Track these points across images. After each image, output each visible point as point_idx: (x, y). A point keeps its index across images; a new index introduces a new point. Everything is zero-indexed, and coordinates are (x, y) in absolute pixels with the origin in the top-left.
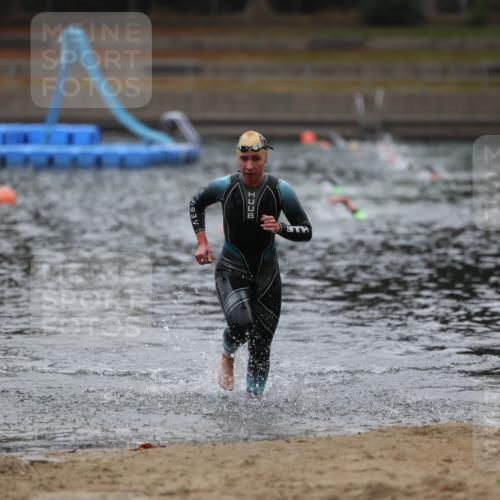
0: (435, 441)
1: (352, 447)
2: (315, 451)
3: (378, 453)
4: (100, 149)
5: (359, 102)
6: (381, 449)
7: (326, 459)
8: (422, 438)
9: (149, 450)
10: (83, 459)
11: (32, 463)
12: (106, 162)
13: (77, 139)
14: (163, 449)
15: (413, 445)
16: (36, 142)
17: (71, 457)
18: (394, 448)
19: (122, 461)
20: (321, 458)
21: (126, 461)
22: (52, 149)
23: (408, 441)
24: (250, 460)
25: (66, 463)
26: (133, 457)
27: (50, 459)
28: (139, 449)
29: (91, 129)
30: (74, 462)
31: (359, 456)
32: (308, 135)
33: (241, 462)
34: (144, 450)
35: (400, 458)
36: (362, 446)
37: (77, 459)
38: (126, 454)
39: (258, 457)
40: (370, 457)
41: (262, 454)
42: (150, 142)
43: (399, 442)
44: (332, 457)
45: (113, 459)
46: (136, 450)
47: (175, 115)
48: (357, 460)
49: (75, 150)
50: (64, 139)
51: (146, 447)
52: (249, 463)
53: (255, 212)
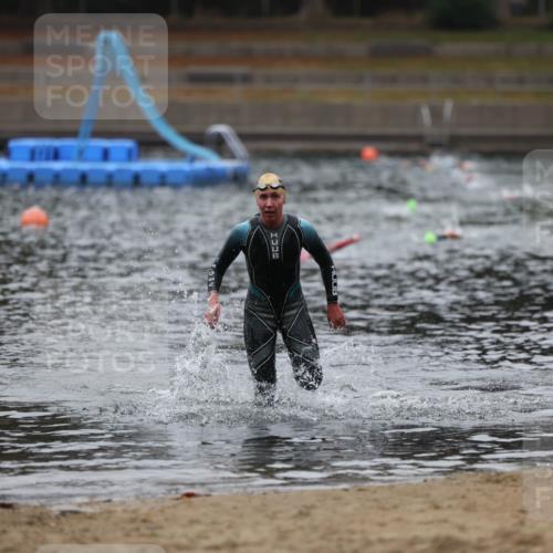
0: (510, 490)
1: (417, 496)
2: (376, 500)
3: (446, 504)
4: (138, 166)
5: (426, 113)
6: (449, 499)
7: (388, 509)
8: (494, 486)
9: (193, 499)
10: (119, 509)
11: (63, 513)
12: (144, 179)
13: (113, 154)
14: (208, 499)
15: (485, 494)
16: (68, 159)
17: (106, 506)
18: (463, 497)
19: (162, 511)
20: (383, 509)
21: (168, 512)
22: (84, 166)
23: (479, 490)
24: (304, 510)
25: (101, 513)
26: (174, 506)
27: (83, 509)
28: (181, 498)
29: (128, 144)
30: (110, 512)
31: (425, 507)
32: (369, 151)
33: (295, 512)
34: (187, 499)
35: (470, 508)
36: (428, 495)
37: (112, 509)
38: (168, 503)
39: (313, 507)
40: (437, 507)
41: (318, 504)
42: (193, 158)
43: (468, 490)
44: (395, 507)
45: (153, 508)
46: (178, 499)
47: (222, 129)
48: (422, 511)
49: (111, 167)
50: (99, 154)
51: (189, 495)
52: (303, 513)
53: (279, 252)
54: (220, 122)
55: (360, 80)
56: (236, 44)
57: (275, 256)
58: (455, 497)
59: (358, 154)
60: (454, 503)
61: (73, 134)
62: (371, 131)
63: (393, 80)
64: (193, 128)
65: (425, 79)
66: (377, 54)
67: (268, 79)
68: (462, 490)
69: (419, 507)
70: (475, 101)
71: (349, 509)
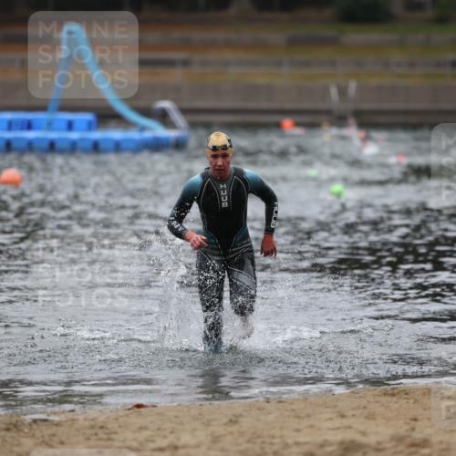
0: (403, 402)
1: (327, 407)
2: (293, 410)
3: (351, 413)
4: (97, 135)
5: (334, 92)
6: (353, 409)
7: (303, 418)
8: (390, 399)
9: (142, 410)
10: (81, 417)
11: (35, 421)
12: (102, 146)
13: (76, 125)
14: (154, 409)
15: (382, 405)
16: (39, 128)
17: (70, 415)
18: (365, 407)
19: (116, 419)
20: (298, 417)
21: (121, 420)
22: (53, 135)
23: (377, 402)
24: (234, 419)
25: (66, 421)
26: (127, 415)
27: (52, 418)
28: (132, 408)
29: (89, 117)
30: (73, 420)
31: (333, 416)
32: (287, 122)
33: (225, 420)
34: (136, 409)
35: (370, 417)
36: (335, 406)
37: (75, 417)
38: (121, 413)
39: (241, 415)
40: (343, 416)
41: (245, 413)
42: (143, 129)
43: (369, 402)
44: (309, 416)
45: (108, 417)
46: (129, 409)
47: (166, 104)
48: (331, 419)
49: (74, 135)
50: (64, 125)
51: (139, 406)
52: (232, 422)
53: (228, 201)
54: (164, 98)
55: (279, 64)
56: (177, 34)
57: (225, 205)
58: (358, 408)
59: (278, 126)
60: (357, 412)
61: (43, 109)
62: (289, 105)
63: (307, 64)
64: (142, 103)
65: (333, 63)
66: (294, 43)
67: (204, 63)
68: (364, 402)
69: (328, 416)
70: (374, 81)
71: (271, 418)
